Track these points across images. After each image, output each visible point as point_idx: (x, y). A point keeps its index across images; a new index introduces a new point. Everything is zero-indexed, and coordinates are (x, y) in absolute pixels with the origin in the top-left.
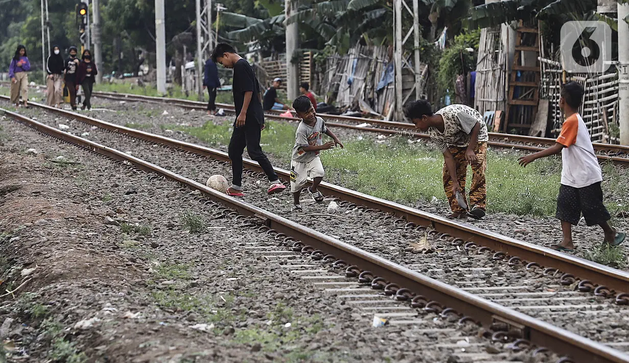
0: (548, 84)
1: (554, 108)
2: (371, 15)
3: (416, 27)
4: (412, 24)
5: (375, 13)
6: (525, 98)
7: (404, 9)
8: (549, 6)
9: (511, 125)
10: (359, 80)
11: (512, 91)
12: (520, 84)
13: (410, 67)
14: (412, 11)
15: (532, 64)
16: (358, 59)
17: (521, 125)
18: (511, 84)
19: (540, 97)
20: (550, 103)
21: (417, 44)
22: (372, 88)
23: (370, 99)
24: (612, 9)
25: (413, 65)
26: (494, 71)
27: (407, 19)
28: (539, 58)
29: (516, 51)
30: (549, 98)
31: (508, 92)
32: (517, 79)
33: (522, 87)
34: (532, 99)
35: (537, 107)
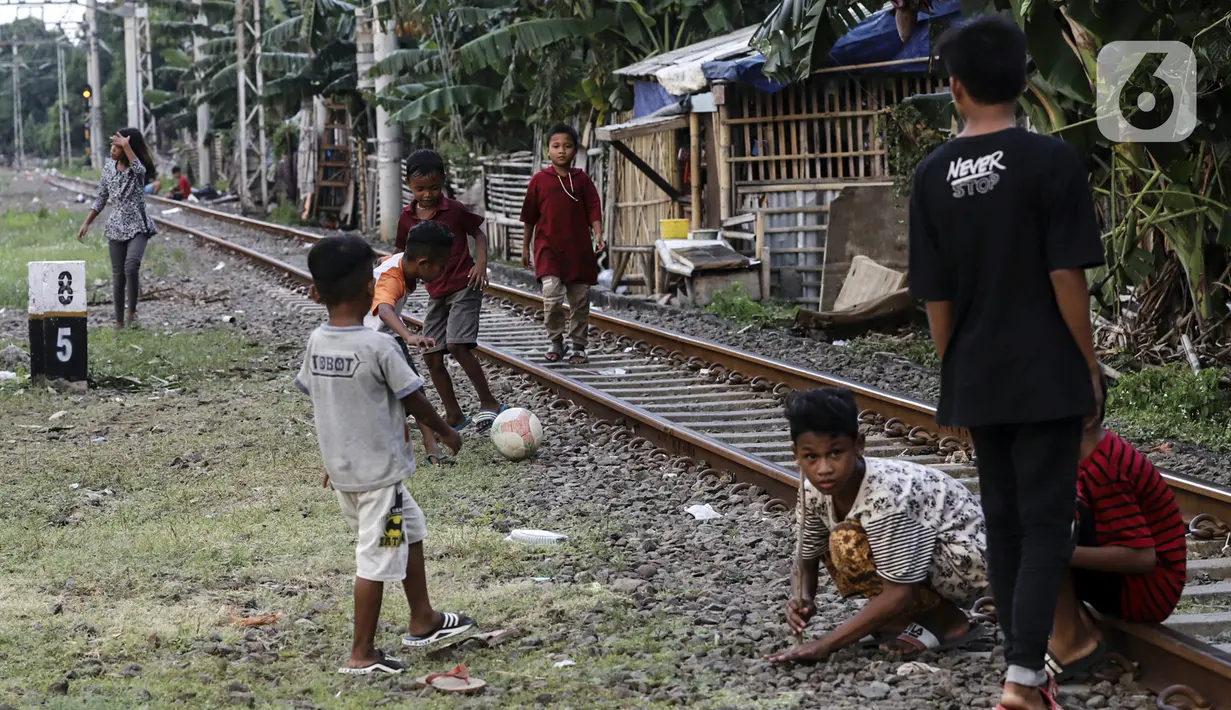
0: (355, 163)
3: (260, 106)
4: (256, 101)
6: (336, 179)
7: (247, 85)
9: (321, 208)
11: (321, 172)
12: (329, 164)
13: (254, 148)
14: (256, 85)
15: (343, 144)
17: (332, 208)
18: (321, 164)
19: (349, 178)
20: (356, 184)
21: (261, 123)
24: (371, 83)
25: (259, 146)
27: (251, 98)
28: (350, 136)
29: (326, 129)
31: (318, 172)
32: (327, 159)
33: (331, 167)
34: (343, 180)
35: (347, 188)
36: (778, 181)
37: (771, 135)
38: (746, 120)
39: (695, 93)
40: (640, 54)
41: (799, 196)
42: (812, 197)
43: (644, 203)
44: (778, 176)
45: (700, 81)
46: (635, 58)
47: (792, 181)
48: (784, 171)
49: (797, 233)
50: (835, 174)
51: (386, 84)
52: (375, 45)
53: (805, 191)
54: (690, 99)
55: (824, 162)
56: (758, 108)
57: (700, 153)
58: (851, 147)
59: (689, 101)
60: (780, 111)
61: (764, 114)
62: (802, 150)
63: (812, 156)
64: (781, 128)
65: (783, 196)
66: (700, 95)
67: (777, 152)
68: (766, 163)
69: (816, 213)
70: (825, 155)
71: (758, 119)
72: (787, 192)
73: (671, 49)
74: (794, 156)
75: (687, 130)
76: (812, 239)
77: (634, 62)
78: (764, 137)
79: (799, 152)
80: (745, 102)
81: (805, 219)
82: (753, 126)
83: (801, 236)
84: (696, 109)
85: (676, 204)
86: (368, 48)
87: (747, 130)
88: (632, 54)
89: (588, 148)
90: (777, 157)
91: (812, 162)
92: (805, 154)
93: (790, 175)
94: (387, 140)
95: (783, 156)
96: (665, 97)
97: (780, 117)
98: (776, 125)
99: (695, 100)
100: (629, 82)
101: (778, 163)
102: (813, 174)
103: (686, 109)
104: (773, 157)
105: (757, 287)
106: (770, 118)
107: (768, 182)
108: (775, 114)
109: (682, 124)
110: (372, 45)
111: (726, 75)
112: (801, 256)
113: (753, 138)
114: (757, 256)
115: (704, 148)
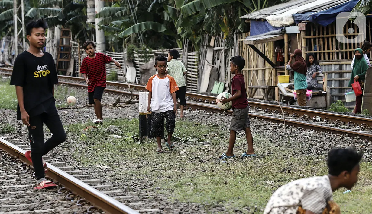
0: (74, 52)
1: (76, 62)
2: (9, 23)
3: (23, 28)
4: (21, 27)
5: (10, 22)
6: (65, 58)
7: (18, 21)
8: (71, 19)
9: (59, 70)
10: (5, 51)
11: (59, 55)
13: (21, 45)
15: (68, 44)
16: (6, 42)
17: (64, 70)
18: (59, 52)
19: (71, 57)
20: (75, 60)
21: (24, 35)
22: (11, 54)
23: (10, 59)
24: (93, 20)
25: (23, 44)
26: (52, 47)
27: (20, 25)
28: (70, 41)
29: (61, 38)
30: (74, 58)
31: (58, 56)
32: (61, 50)
33: (63, 53)
34: (68, 59)
35: (69, 62)
36: (324, 61)
37: (322, 42)
38: (312, 36)
39: (288, 26)
40: (249, 11)
41: (333, 67)
42: (337, 67)
43: (256, 69)
44: (325, 59)
45: (291, 21)
46: (247, 12)
47: (330, 60)
48: (327, 57)
49: (332, 81)
50: (346, 58)
51: (101, 20)
52: (95, 5)
53: (335, 65)
54: (285, 28)
55: (342, 53)
56: (317, 32)
57: (288, 50)
58: (352, 47)
59: (285, 29)
60: (325, 33)
61: (319, 35)
62: (334, 49)
63: (338, 51)
64: (326, 40)
65: (327, 66)
66: (290, 27)
67: (324, 49)
68: (320, 53)
69: (339, 73)
70: (343, 50)
71: (317, 36)
72: (328, 65)
73: (261, 8)
74: (330, 51)
75: (283, 40)
76: (337, 83)
77: (247, 14)
78: (319, 44)
79: (332, 49)
80: (312, 29)
81: (335, 76)
82: (315, 39)
83: (333, 82)
84: (287, 33)
85: (274, 69)
86: (92, 6)
87: (312, 40)
88: (245, 10)
89: (214, 47)
90: (324, 51)
91: (338, 53)
92: (335, 50)
93: (329, 58)
94: (100, 43)
95: (326, 51)
96: (269, 27)
97: (325, 36)
98: (323, 38)
99: (287, 28)
100: (246, 21)
101: (324, 53)
102: (338, 58)
103: (283, 32)
104: (323, 51)
105: (325, 102)
106: (321, 36)
107: (321, 61)
108: (323, 34)
109: (281, 38)
110: (94, 5)
111: (308, 19)
112: (334, 90)
113: (315, 43)
114: (324, 90)
115: (290, 47)
